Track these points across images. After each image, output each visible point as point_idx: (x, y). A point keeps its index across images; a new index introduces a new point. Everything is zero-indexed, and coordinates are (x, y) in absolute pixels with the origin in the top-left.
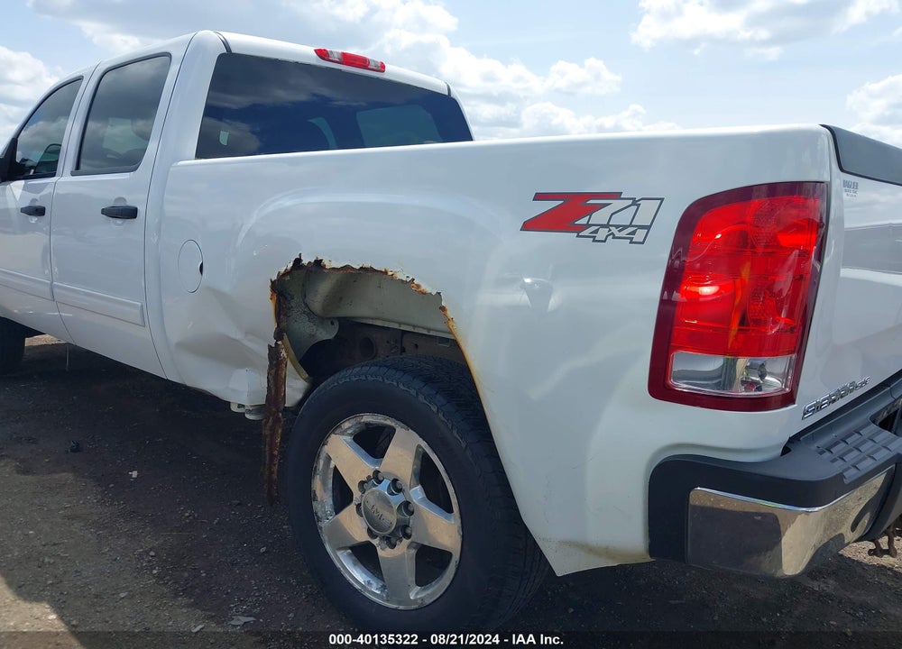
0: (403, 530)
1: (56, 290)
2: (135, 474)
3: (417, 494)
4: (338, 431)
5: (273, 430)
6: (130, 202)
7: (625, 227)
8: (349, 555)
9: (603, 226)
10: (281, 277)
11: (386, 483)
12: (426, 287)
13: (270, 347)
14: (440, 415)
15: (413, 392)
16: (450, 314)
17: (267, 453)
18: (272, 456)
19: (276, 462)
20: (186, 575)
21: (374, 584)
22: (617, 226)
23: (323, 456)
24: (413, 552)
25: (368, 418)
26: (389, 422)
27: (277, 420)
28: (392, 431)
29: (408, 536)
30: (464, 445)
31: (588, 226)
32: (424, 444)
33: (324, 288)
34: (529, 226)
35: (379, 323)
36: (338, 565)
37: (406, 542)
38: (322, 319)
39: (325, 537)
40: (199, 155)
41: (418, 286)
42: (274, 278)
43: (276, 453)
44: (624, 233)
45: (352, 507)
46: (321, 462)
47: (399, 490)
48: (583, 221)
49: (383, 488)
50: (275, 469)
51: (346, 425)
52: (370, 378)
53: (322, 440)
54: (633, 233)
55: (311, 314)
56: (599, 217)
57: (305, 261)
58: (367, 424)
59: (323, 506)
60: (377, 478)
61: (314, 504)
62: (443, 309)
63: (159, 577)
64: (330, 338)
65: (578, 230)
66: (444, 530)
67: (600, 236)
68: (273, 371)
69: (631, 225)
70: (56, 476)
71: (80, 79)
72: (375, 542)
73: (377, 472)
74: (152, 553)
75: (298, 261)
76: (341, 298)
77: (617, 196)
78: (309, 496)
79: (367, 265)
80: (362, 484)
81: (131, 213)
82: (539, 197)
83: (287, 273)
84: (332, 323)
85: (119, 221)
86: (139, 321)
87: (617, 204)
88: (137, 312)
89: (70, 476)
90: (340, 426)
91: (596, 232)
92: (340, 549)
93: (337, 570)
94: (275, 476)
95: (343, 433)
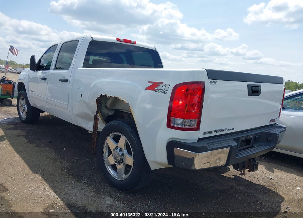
0: (122, 161)
1: (48, 100)
2: (64, 149)
3: (125, 152)
4: (109, 136)
5: (95, 136)
6: (66, 78)
7: (163, 90)
8: (111, 167)
9: (160, 90)
10: (98, 98)
11: (119, 149)
12: (127, 102)
13: (95, 115)
14: (130, 132)
15: (124, 127)
16: (131, 108)
17: (93, 142)
18: (94, 143)
19: (95, 144)
20: (73, 172)
21: (116, 175)
22: (162, 90)
23: (106, 142)
24: (124, 166)
25: (115, 133)
26: (120, 134)
27: (96, 133)
28: (120, 136)
29: (123, 162)
30: (134, 139)
31: (157, 89)
32: (127, 139)
33: (110, 102)
34: (147, 89)
35: (124, 111)
36: (108, 170)
37: (122, 163)
38: (110, 109)
39: (105, 163)
40: (84, 67)
41: (125, 101)
42: (97, 99)
43: (95, 142)
44: (163, 91)
45: (112, 155)
46: (105, 144)
47: (121, 151)
48: (156, 88)
49: (118, 150)
50: (95, 146)
51: (111, 135)
52: (116, 123)
53: (105, 139)
54: (165, 91)
55: (107, 108)
56: (159, 88)
57: (103, 95)
58: (115, 135)
59: (105, 155)
60: (117, 148)
61: (103, 154)
62: (129, 107)
63: (66, 172)
64: (112, 114)
65: (155, 90)
66: (130, 160)
67: (159, 92)
68: (95, 121)
69: (164, 90)
70: (45, 148)
71: (57, 45)
72: (116, 164)
73: (117, 147)
74: (66, 167)
75: (102, 94)
76: (114, 105)
77: (162, 83)
78: (102, 152)
79: (115, 96)
80: (114, 149)
81: (66, 81)
82: (149, 82)
83: (99, 97)
84: (113, 111)
85: (64, 83)
86: (67, 108)
87: (162, 85)
88: (67, 106)
89: (48, 149)
90: (109, 135)
91: (158, 91)
92: (108, 166)
93: (108, 171)
94: (95, 148)
95: (110, 137)
